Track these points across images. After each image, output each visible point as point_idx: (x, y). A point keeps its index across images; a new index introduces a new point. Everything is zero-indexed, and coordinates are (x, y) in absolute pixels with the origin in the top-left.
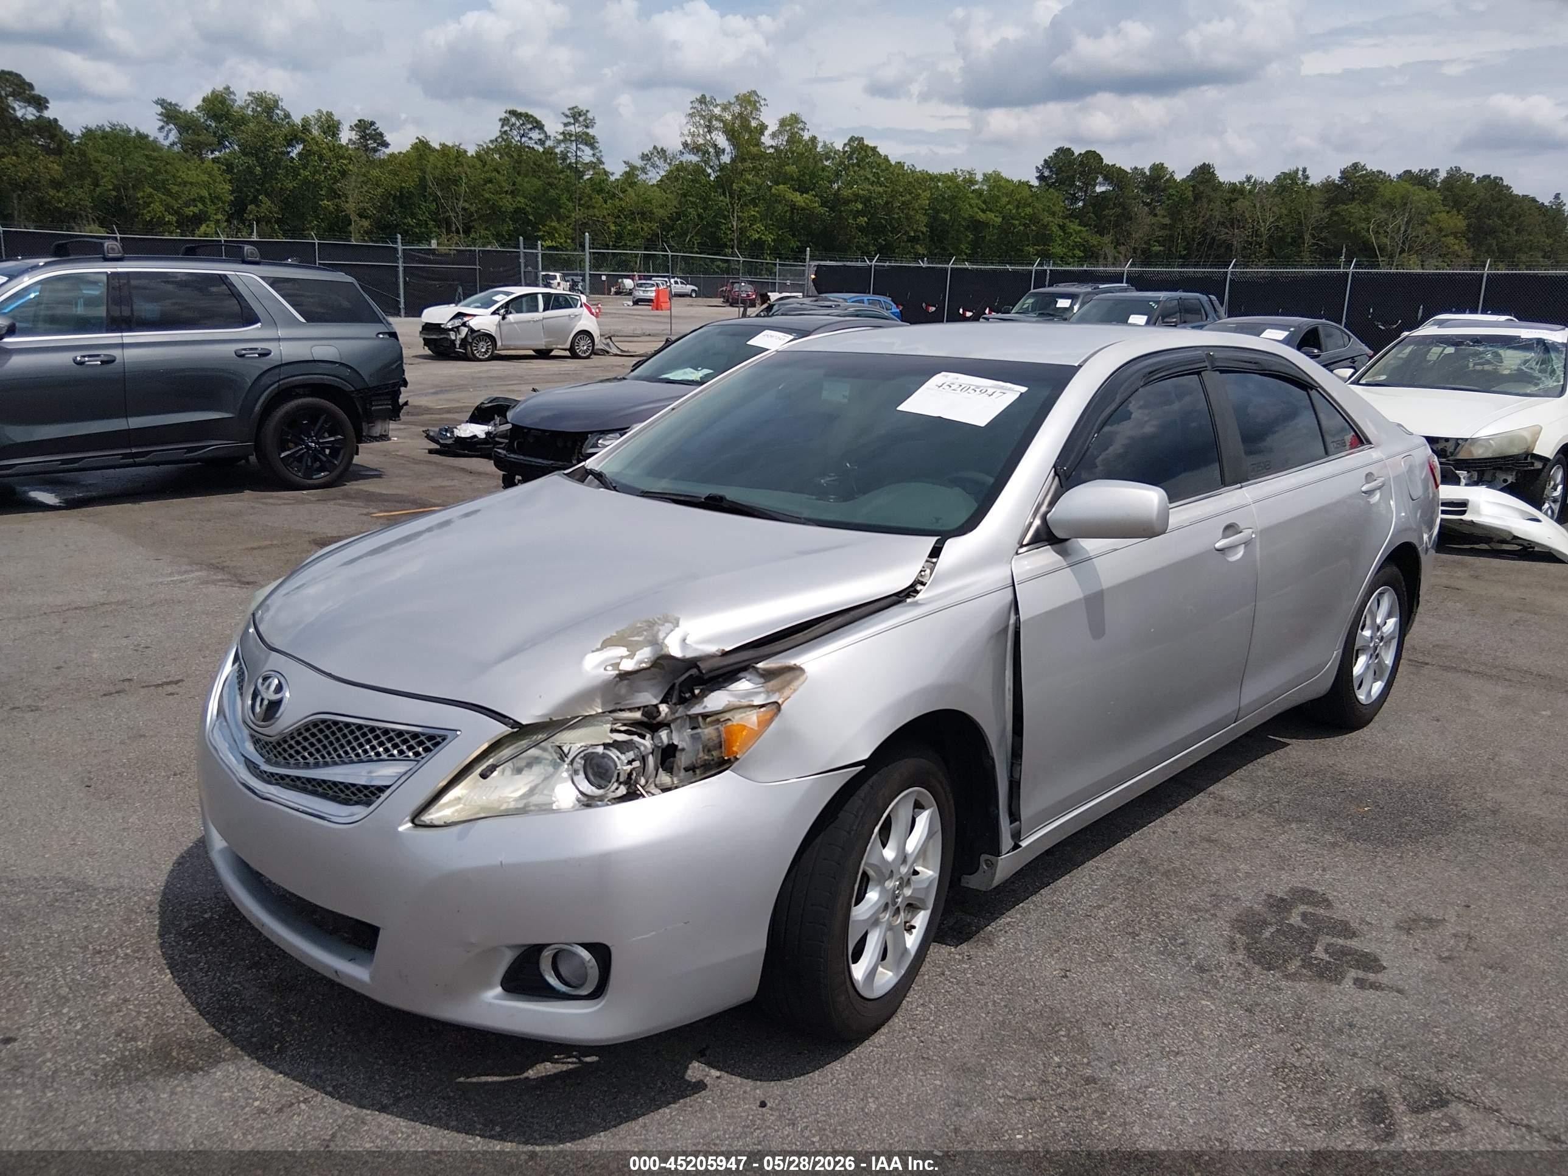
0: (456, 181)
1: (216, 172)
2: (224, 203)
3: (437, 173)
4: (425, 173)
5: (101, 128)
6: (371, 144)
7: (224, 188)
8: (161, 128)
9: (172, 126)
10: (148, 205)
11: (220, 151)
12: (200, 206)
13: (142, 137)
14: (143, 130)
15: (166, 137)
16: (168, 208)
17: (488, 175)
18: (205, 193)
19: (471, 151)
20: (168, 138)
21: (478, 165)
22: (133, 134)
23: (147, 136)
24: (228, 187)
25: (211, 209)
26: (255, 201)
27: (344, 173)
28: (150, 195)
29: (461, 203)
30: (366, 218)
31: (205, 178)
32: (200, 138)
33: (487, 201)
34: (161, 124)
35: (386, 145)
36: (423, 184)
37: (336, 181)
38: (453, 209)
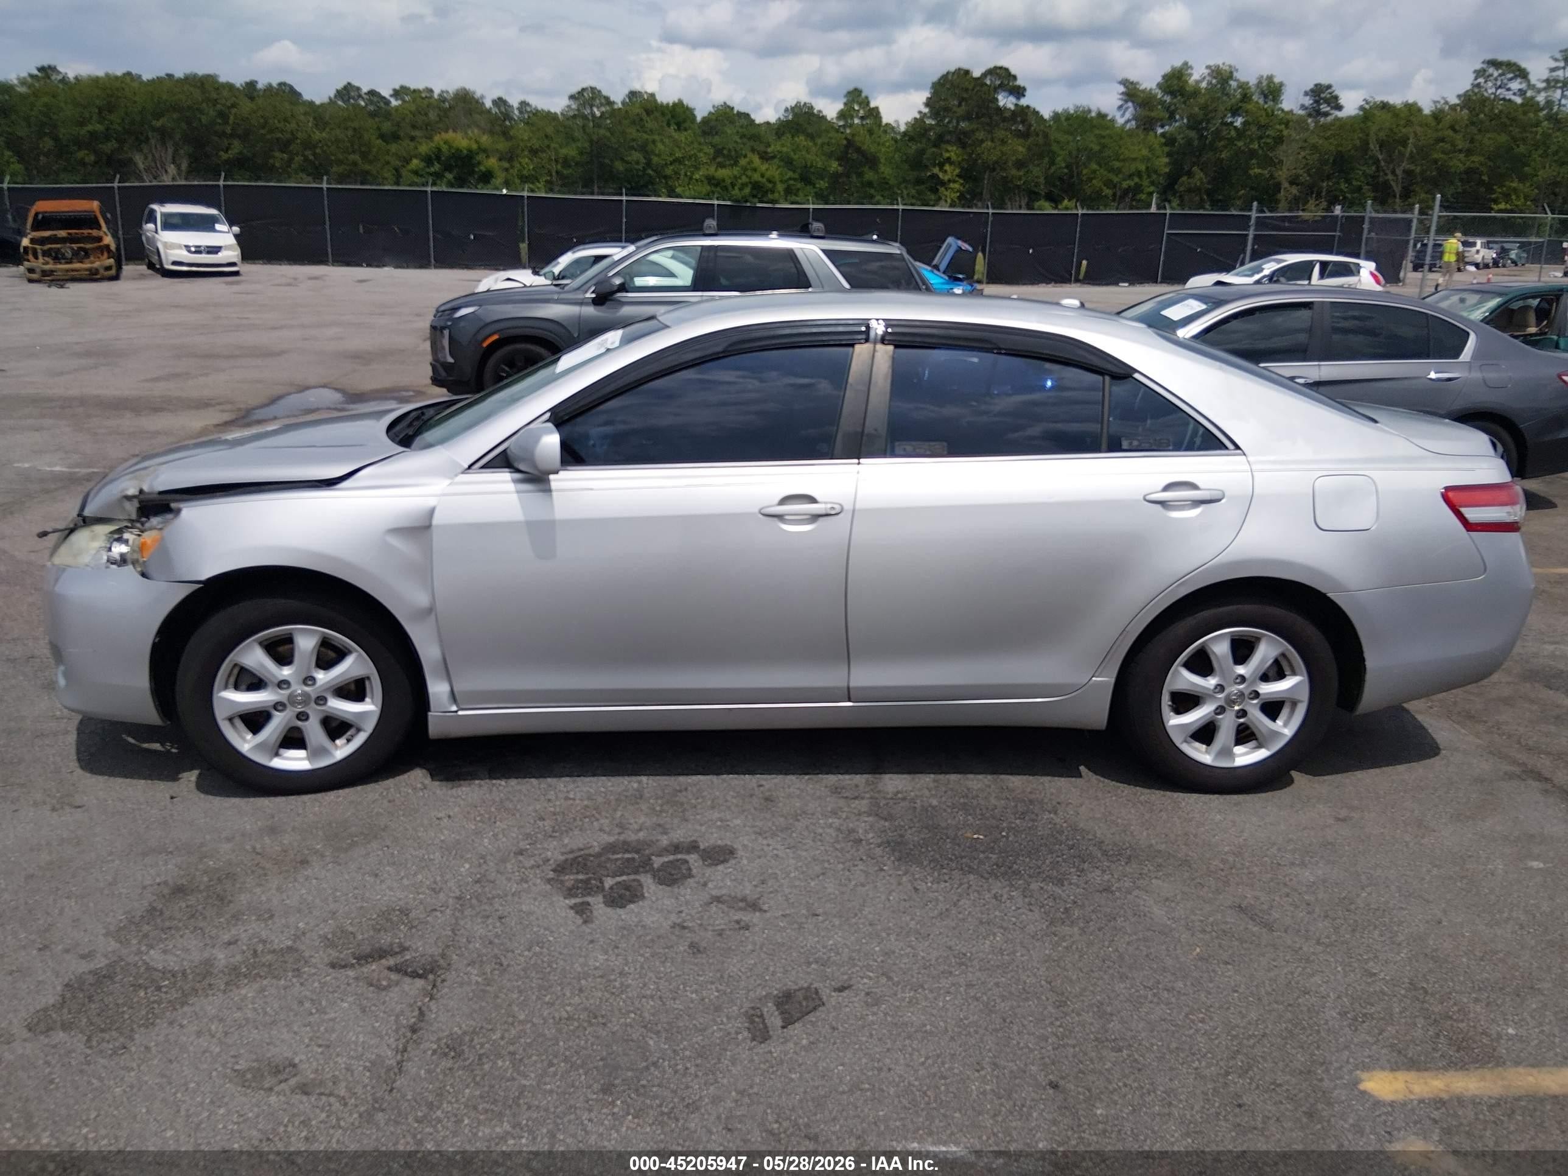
0: (1404, 142)
1: (1157, 146)
2: (1160, 175)
3: (1382, 134)
4: (1368, 135)
5: (1066, 111)
6: (1324, 108)
7: (1163, 163)
8: (1120, 107)
9: (1130, 104)
10: (1090, 179)
11: (1170, 125)
12: (1136, 180)
13: (1101, 116)
14: (1104, 110)
15: (1123, 115)
16: (1109, 183)
17: (1440, 134)
18: (1143, 167)
19: (1427, 111)
20: (1123, 117)
21: (1434, 124)
22: (1093, 114)
23: (1106, 116)
24: (1166, 160)
25: (1146, 183)
26: (1190, 174)
27: (1279, 140)
28: (1094, 172)
29: (1405, 165)
30: (1297, 185)
31: (1145, 152)
32: (1153, 114)
33: (1436, 161)
34: (1120, 103)
35: (1339, 108)
36: (1365, 145)
37: (1272, 149)
38: (1393, 172)
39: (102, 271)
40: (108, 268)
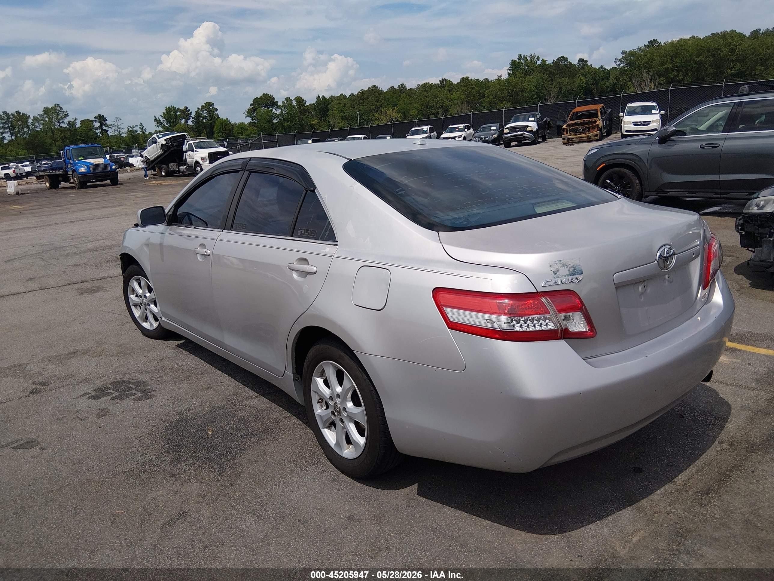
39: (592, 137)
40: (596, 135)
